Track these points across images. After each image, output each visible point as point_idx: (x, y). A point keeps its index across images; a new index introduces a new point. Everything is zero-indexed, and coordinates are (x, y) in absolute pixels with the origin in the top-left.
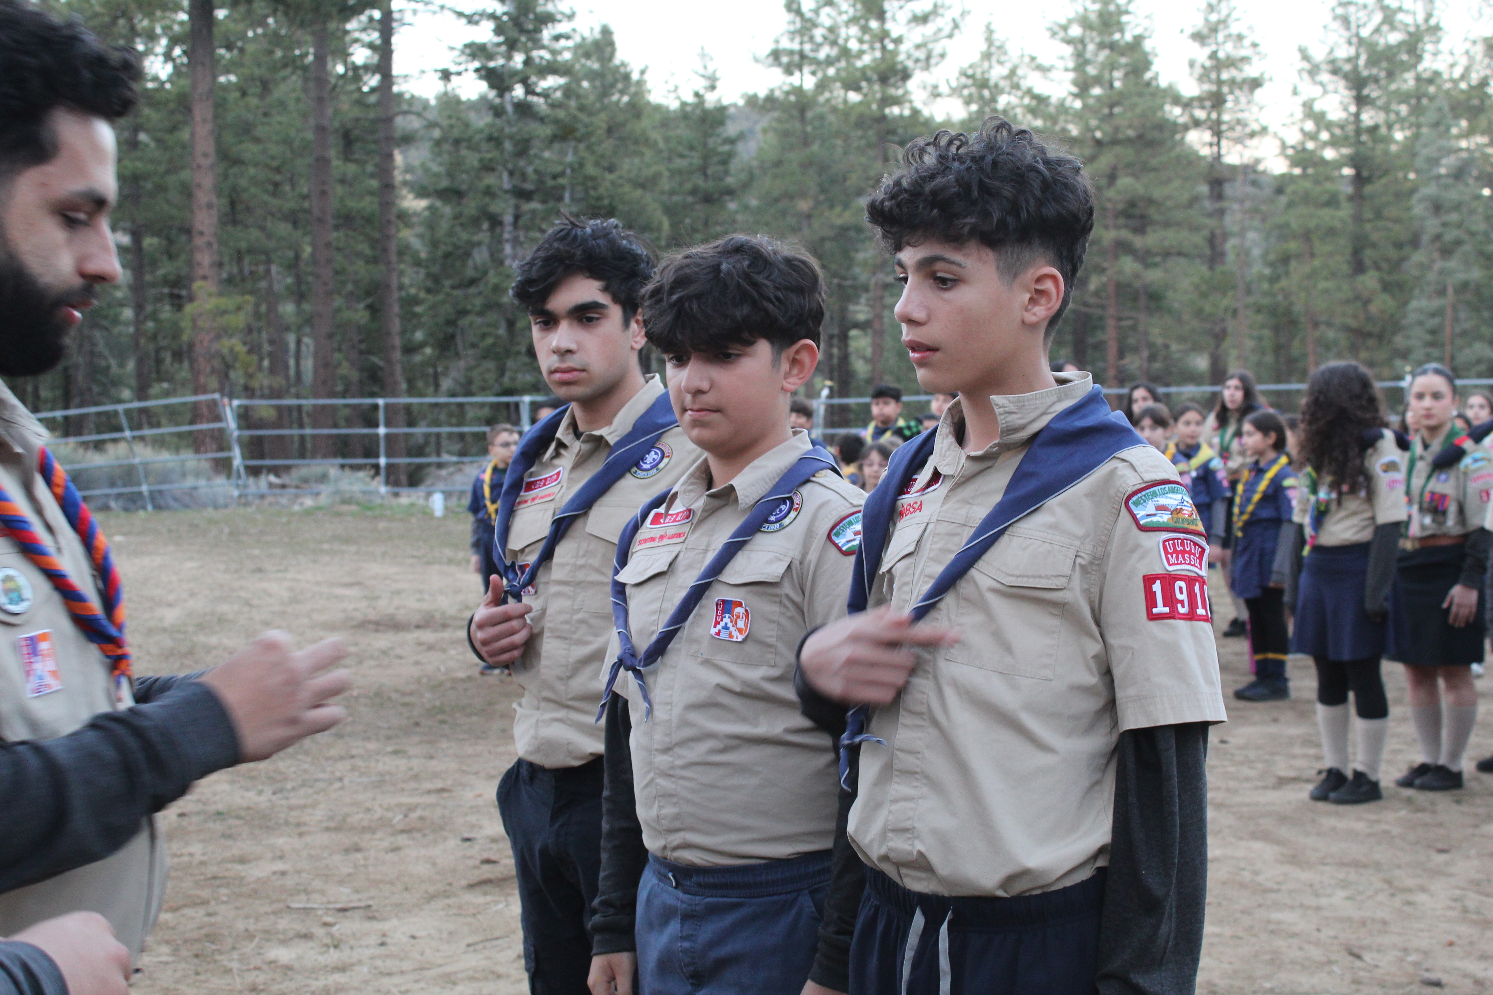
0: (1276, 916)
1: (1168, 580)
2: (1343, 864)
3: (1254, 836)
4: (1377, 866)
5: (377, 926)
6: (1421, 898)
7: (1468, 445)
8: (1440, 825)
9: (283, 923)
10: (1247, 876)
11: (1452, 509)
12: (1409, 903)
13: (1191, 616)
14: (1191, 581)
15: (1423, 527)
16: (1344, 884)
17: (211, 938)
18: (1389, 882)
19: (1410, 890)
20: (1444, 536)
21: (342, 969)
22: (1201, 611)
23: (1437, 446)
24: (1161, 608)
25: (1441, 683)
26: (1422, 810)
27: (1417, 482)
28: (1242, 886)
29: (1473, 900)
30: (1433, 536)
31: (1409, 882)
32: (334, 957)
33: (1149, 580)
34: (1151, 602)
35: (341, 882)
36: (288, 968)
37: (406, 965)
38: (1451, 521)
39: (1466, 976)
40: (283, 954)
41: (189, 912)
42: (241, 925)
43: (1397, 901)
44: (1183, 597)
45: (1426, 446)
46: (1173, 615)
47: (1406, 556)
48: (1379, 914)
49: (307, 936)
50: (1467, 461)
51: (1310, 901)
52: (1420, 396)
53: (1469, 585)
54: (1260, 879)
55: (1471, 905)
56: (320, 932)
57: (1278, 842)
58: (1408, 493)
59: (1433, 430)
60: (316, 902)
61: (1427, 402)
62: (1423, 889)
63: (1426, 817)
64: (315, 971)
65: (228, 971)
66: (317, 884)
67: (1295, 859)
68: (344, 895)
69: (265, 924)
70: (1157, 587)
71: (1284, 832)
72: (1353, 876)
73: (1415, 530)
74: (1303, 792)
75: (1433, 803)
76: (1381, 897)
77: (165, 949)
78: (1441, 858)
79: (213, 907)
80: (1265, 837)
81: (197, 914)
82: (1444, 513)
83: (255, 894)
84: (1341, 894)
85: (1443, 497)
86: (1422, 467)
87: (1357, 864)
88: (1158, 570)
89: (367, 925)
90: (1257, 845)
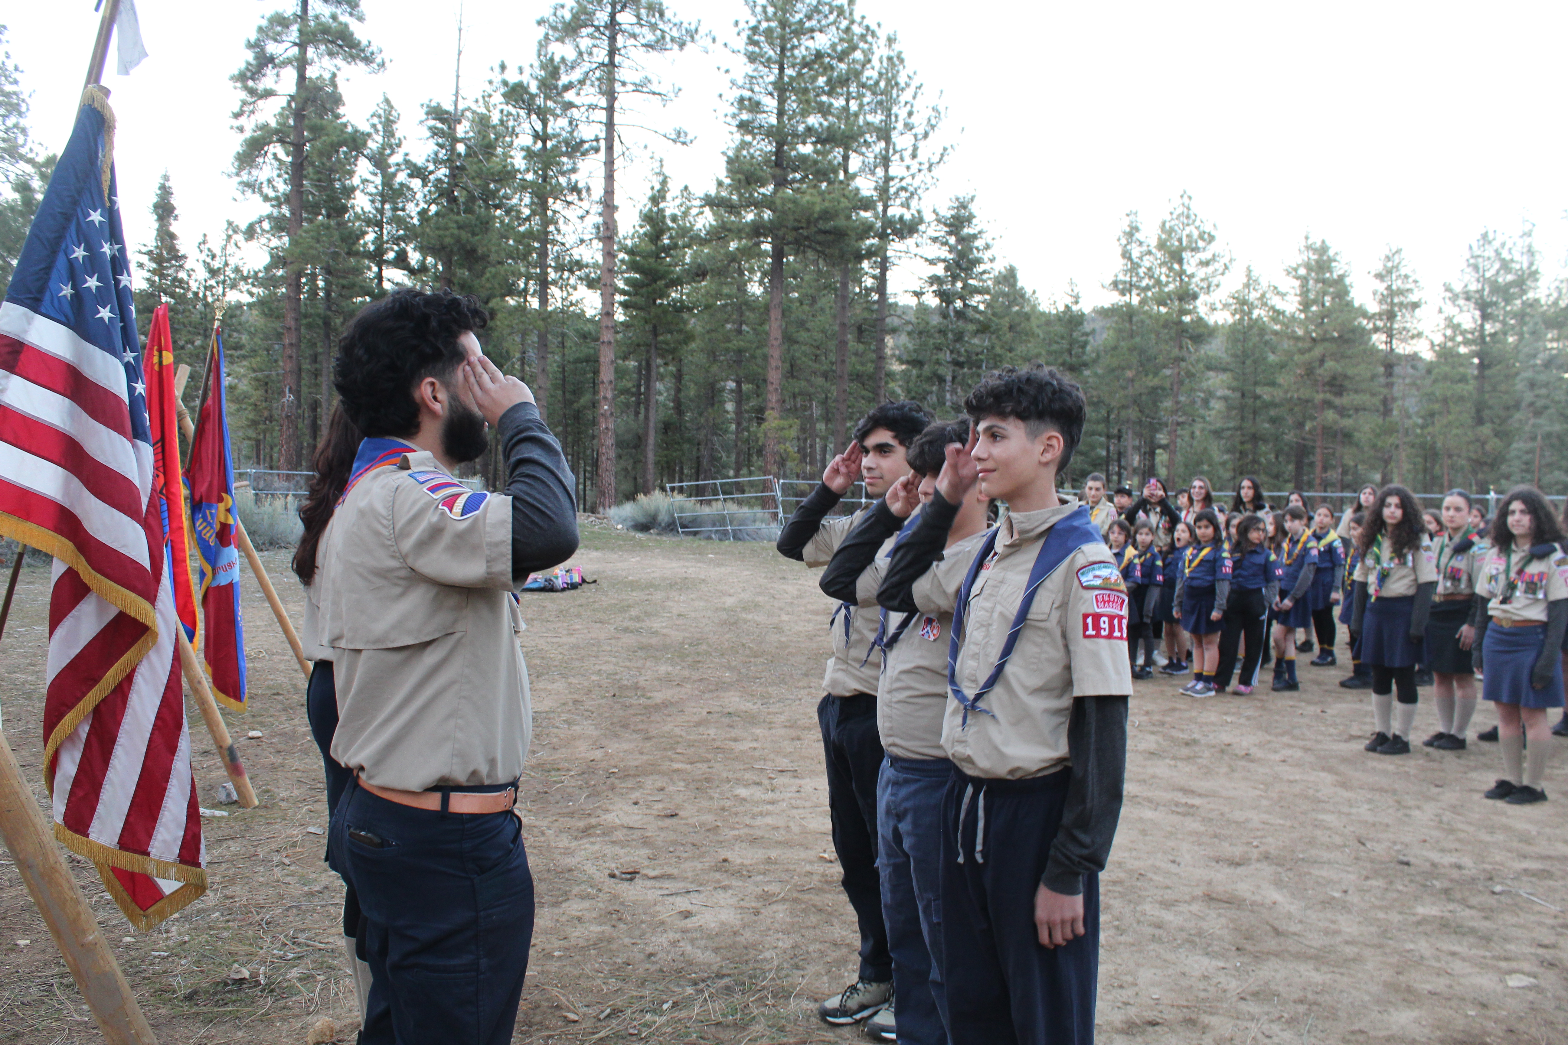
0: (1321, 816)
1: (1097, 617)
2: (1373, 789)
3: (1323, 769)
4: (1394, 792)
5: (798, 781)
6: (1416, 813)
7: (1476, 539)
8: (1443, 770)
9: (748, 776)
10: (1311, 792)
11: (1464, 578)
12: (1406, 815)
13: (1110, 636)
14: (1111, 618)
15: (1446, 588)
16: (1370, 801)
17: (708, 780)
18: (1399, 802)
19: (1410, 808)
20: (1460, 594)
21: (772, 803)
22: (1117, 634)
23: (1457, 539)
24: (1090, 632)
25: (1455, 684)
26: (1434, 760)
27: (1444, 560)
28: (1307, 797)
29: (1447, 816)
30: (1452, 594)
31: (1411, 803)
32: (770, 795)
33: (1086, 616)
34: (1086, 628)
35: (785, 756)
36: (744, 800)
37: (808, 804)
38: (1463, 585)
39: (1427, 860)
40: (743, 792)
41: (699, 765)
42: (725, 775)
43: (1400, 814)
44: (1106, 626)
45: (1451, 539)
46: (1098, 635)
47: (1435, 606)
48: (1386, 820)
49: (758, 784)
50: (1475, 549)
51: (1345, 809)
52: (1448, 509)
53: (1472, 625)
54: (1319, 795)
55: (1445, 819)
56: (766, 782)
57: (1336, 774)
58: (1438, 566)
59: (1456, 529)
60: (769, 765)
61: (1451, 512)
62: (1418, 808)
63: (1435, 765)
64: (757, 803)
65: (712, 798)
66: (772, 756)
67: (1344, 785)
68: (784, 763)
69: (738, 775)
70: (1089, 620)
71: (1342, 768)
72: (1377, 796)
73: (1440, 589)
74: (1361, 745)
75: (1442, 757)
76: (1390, 811)
77: (682, 784)
78: (1437, 790)
79: (712, 764)
80: (1330, 770)
81: (703, 767)
82: (1459, 580)
83: (737, 759)
84: (1366, 806)
85: (1459, 570)
86: (1448, 551)
87: (1381, 790)
88: (1091, 611)
89: (793, 781)
90: (1323, 775)
